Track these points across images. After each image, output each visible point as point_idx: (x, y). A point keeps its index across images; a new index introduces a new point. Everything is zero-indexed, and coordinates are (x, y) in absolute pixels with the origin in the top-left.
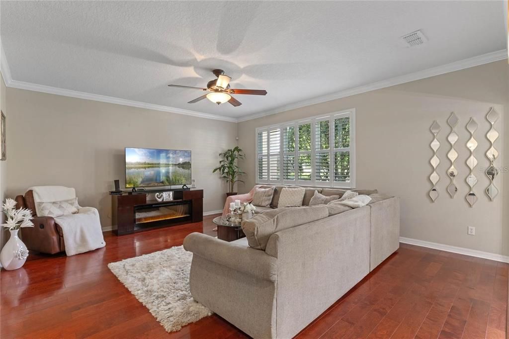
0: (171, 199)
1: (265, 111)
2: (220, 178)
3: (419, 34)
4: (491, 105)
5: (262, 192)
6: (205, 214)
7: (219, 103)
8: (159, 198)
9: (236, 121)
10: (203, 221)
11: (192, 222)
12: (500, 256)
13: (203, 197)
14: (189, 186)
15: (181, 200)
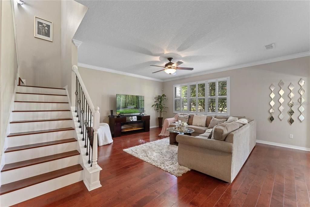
0: (136, 120)
1: (179, 77)
2: (155, 110)
3: (273, 45)
4: (301, 77)
5: (183, 117)
6: (151, 127)
7: (170, 74)
8: (131, 119)
9: (162, 81)
10: (150, 131)
11: (145, 132)
12: (305, 148)
13: (150, 119)
14: (143, 114)
15: (140, 121)
